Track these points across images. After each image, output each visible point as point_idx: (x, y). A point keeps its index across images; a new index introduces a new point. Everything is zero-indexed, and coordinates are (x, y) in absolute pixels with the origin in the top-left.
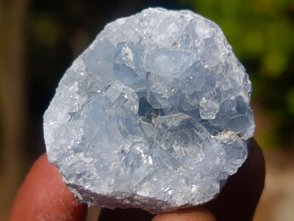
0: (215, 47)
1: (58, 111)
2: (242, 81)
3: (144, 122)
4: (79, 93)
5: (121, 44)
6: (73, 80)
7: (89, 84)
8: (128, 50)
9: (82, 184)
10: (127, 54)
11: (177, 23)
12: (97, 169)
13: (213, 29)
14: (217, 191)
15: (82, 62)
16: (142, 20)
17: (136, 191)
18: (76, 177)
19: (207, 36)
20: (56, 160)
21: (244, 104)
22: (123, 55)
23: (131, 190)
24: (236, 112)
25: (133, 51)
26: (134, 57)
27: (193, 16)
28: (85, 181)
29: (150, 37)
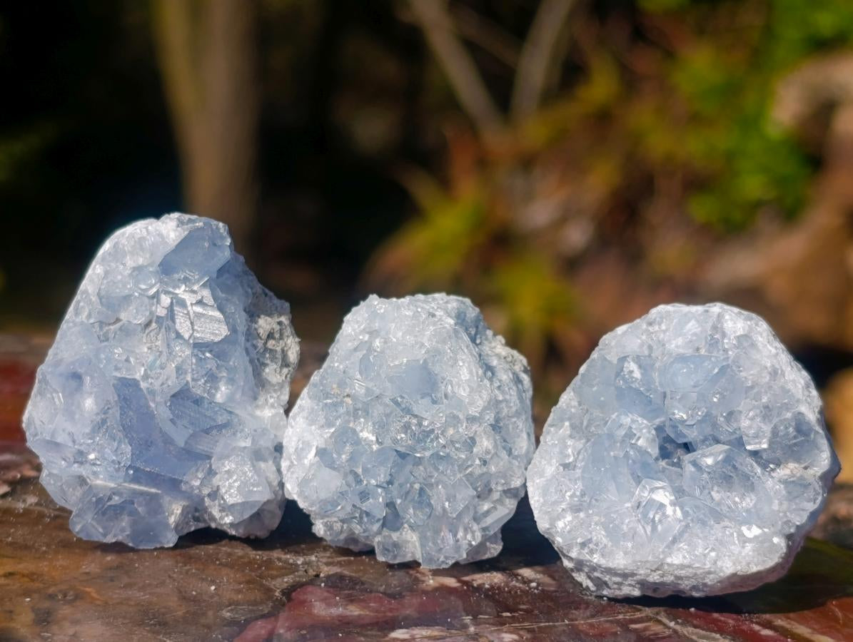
0: (753, 345)
1: (545, 465)
2: (800, 391)
3: (668, 467)
4: (571, 436)
5: (623, 359)
6: (562, 420)
7: (585, 423)
8: (633, 366)
9: (588, 557)
10: (631, 372)
11: (698, 321)
12: (605, 531)
13: (749, 323)
14: (782, 549)
15: (572, 394)
16: (650, 324)
17: (664, 559)
18: (579, 547)
19: (740, 332)
20: (548, 526)
21: (808, 423)
22: (626, 373)
23: (658, 557)
24: (795, 433)
25: (640, 367)
26: (642, 374)
27: (721, 308)
28: (592, 552)
29: (664, 345)
